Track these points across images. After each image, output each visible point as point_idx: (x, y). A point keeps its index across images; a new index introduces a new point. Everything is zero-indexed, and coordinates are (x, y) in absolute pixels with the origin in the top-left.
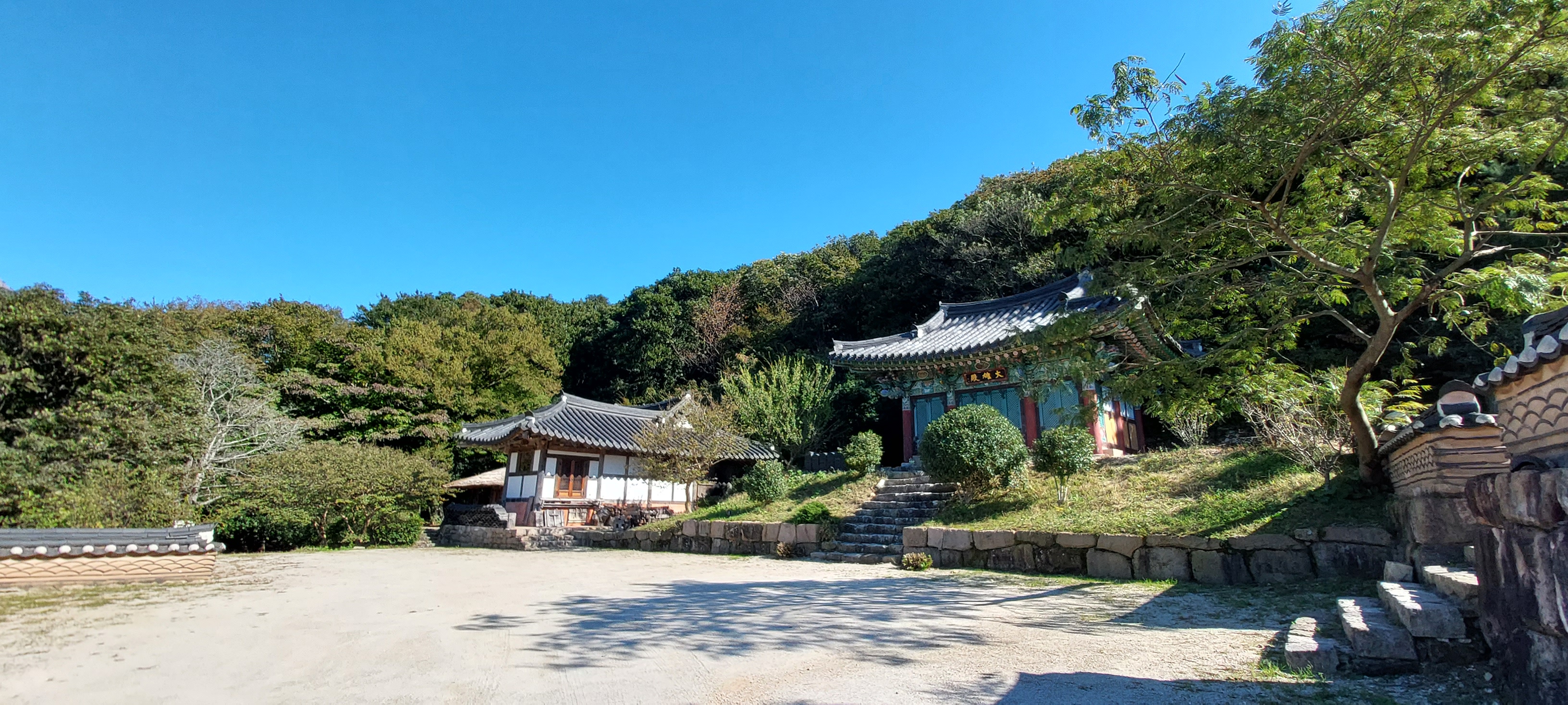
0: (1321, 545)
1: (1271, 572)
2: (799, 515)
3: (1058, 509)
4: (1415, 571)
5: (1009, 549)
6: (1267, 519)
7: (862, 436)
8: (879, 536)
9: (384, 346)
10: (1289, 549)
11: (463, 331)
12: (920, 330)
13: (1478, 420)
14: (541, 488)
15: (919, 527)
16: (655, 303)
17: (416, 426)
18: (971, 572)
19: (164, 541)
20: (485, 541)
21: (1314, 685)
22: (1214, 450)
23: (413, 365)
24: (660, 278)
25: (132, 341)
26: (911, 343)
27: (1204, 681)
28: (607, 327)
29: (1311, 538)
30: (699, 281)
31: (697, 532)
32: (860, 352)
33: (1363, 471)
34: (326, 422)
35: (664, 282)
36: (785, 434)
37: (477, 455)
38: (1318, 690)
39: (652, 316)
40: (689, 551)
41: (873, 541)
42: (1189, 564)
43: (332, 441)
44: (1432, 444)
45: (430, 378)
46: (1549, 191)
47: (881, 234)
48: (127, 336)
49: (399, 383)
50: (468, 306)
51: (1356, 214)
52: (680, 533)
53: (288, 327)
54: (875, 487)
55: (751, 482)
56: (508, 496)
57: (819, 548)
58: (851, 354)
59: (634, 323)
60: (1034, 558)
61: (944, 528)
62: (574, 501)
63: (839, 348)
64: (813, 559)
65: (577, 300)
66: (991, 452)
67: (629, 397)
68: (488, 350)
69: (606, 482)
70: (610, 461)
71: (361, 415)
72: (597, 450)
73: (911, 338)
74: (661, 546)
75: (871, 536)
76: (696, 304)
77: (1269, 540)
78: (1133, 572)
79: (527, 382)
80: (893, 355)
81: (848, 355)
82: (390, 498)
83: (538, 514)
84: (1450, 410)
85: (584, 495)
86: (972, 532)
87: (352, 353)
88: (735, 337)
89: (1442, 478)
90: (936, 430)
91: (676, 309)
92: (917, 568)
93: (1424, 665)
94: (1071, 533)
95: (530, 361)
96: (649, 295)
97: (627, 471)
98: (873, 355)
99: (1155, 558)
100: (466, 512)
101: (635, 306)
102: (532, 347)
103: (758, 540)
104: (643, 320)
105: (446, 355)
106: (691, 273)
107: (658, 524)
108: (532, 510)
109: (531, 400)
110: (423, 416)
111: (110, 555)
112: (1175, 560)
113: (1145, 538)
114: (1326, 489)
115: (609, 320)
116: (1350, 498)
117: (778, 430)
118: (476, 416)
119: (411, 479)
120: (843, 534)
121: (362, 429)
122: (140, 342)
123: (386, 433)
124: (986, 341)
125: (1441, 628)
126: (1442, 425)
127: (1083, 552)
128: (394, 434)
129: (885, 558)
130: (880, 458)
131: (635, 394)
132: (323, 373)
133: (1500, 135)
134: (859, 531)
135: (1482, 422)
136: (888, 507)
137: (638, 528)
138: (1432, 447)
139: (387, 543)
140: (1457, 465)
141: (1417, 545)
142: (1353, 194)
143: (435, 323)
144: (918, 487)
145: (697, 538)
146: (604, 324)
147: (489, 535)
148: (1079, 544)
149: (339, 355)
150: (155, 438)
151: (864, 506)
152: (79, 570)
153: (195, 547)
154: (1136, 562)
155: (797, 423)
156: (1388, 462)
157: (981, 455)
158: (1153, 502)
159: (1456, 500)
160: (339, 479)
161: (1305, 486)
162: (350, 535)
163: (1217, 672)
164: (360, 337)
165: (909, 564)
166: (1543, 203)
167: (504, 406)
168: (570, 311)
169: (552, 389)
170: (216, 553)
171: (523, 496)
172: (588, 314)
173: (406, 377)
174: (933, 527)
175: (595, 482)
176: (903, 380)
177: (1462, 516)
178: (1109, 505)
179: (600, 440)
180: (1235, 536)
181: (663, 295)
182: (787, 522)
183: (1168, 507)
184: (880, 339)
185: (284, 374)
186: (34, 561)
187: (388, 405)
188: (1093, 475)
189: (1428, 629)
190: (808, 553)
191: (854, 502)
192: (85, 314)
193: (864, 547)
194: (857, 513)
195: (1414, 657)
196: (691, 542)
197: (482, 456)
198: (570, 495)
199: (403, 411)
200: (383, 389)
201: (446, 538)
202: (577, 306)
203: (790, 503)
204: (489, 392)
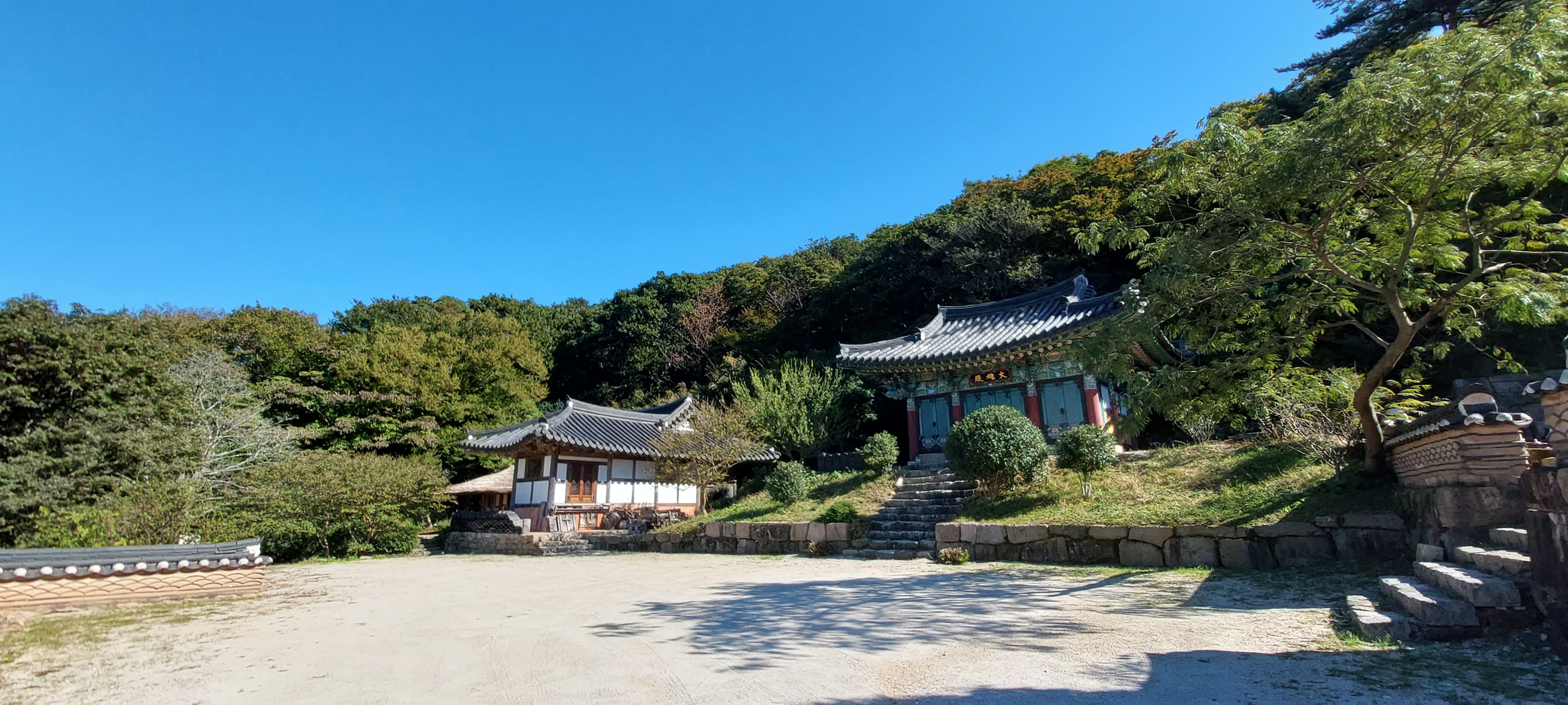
0: (1340, 531)
1: (1294, 556)
2: (828, 515)
3: (1085, 503)
4: (1445, 552)
5: (1042, 542)
6: (1287, 509)
7: (878, 437)
8: (909, 532)
9: (369, 353)
10: (1312, 535)
11: (448, 336)
12: (924, 333)
13: (1498, 419)
14: (553, 494)
15: (952, 523)
16: (641, 307)
17: (404, 434)
18: (1009, 564)
19: (213, 556)
20: (499, 547)
21: (1396, 651)
22: (1223, 445)
23: (398, 372)
24: (644, 281)
25: (130, 353)
26: (915, 346)
27: (1301, 652)
28: (591, 330)
29: (1331, 525)
30: (684, 284)
31: (721, 533)
32: (866, 355)
33: (1369, 462)
34: (314, 431)
35: (648, 285)
36: (797, 435)
37: (466, 461)
38: (1403, 655)
39: (638, 319)
40: (714, 552)
41: (903, 537)
42: (1217, 551)
43: (320, 450)
44: (1457, 440)
45: (417, 385)
46: (1539, 215)
47: (862, 237)
48: (126, 348)
49: (386, 390)
50: (448, 310)
51: (1362, 232)
52: (702, 534)
53: (270, 334)
54: (894, 486)
55: (774, 483)
56: (516, 502)
57: (850, 546)
58: (859, 357)
59: (620, 326)
60: (1068, 550)
61: (977, 524)
62: (585, 506)
63: (846, 351)
64: (847, 556)
65: (558, 303)
66: (1017, 451)
67: (618, 400)
68: (475, 356)
69: (614, 486)
70: (618, 466)
71: (347, 423)
72: (604, 454)
73: (915, 341)
74: (684, 547)
75: (900, 533)
76: (685, 307)
77: (1293, 528)
78: (1164, 560)
79: (515, 388)
80: (901, 358)
81: (856, 358)
82: (395, 507)
83: (551, 519)
84: (1471, 409)
85: (594, 500)
86: (1005, 527)
87: (336, 360)
88: (722, 339)
89: (1468, 471)
90: (962, 431)
91: (662, 312)
92: (955, 562)
93: (1486, 630)
94: (1103, 526)
95: (516, 366)
96: (635, 298)
97: (634, 475)
98: (881, 358)
99: (1185, 547)
100: (476, 518)
101: (620, 309)
102: (518, 352)
103: (786, 539)
104: (629, 323)
105: (432, 361)
106: (675, 276)
107: (676, 527)
108: (544, 515)
109: (518, 405)
110: (411, 424)
111: (163, 571)
112: (1204, 547)
113: (1175, 529)
114: (1337, 479)
115: (593, 323)
116: (1359, 487)
117: (791, 432)
118: (464, 423)
119: (416, 487)
120: (872, 532)
121: (350, 437)
122: (139, 354)
123: (374, 442)
124: (992, 344)
125: (1499, 598)
126: (1467, 423)
127: (1117, 541)
128: (382, 441)
129: (920, 553)
130: (895, 458)
131: (623, 398)
132: (307, 382)
133: (1497, 164)
134: (886, 529)
135: (1502, 420)
136: (911, 504)
137: (658, 531)
138: (1458, 443)
139: (384, 552)
140: (1478, 458)
141: (1445, 529)
142: (1362, 213)
143: (416, 328)
144: (937, 485)
145: (722, 539)
146: (588, 327)
147: (503, 541)
148: (1112, 536)
149: (321, 363)
150: (157, 450)
151: (887, 504)
152: (133, 587)
153: (244, 561)
154: (1167, 551)
155: (809, 425)
156: (1392, 454)
157: (1008, 454)
158: (1175, 495)
159: (1479, 489)
160: (344, 489)
161: (1316, 477)
162: (354, 545)
163: (1306, 644)
164: (343, 344)
165: (947, 559)
166: (1534, 225)
167: (491, 411)
168: (552, 314)
169: (538, 393)
170: (264, 566)
171: (533, 502)
172: (570, 317)
173: (393, 383)
174: (965, 523)
175: (605, 486)
176: (908, 382)
177: (1486, 502)
178: (1133, 499)
179: (611, 445)
180: (1260, 524)
181: (648, 298)
182: (815, 521)
183: (1191, 499)
184: (884, 342)
185: (267, 382)
186: (88, 581)
187: (375, 412)
188: (1110, 471)
189: (1489, 599)
190: (839, 550)
191: (876, 501)
192: (82, 326)
193: (896, 543)
194: (880, 511)
195: (1478, 624)
196: (715, 543)
197: (471, 461)
198: (581, 500)
199: (391, 419)
200: (371, 396)
201: (453, 545)
202: (559, 310)
203: (809, 504)
204: (475, 398)
